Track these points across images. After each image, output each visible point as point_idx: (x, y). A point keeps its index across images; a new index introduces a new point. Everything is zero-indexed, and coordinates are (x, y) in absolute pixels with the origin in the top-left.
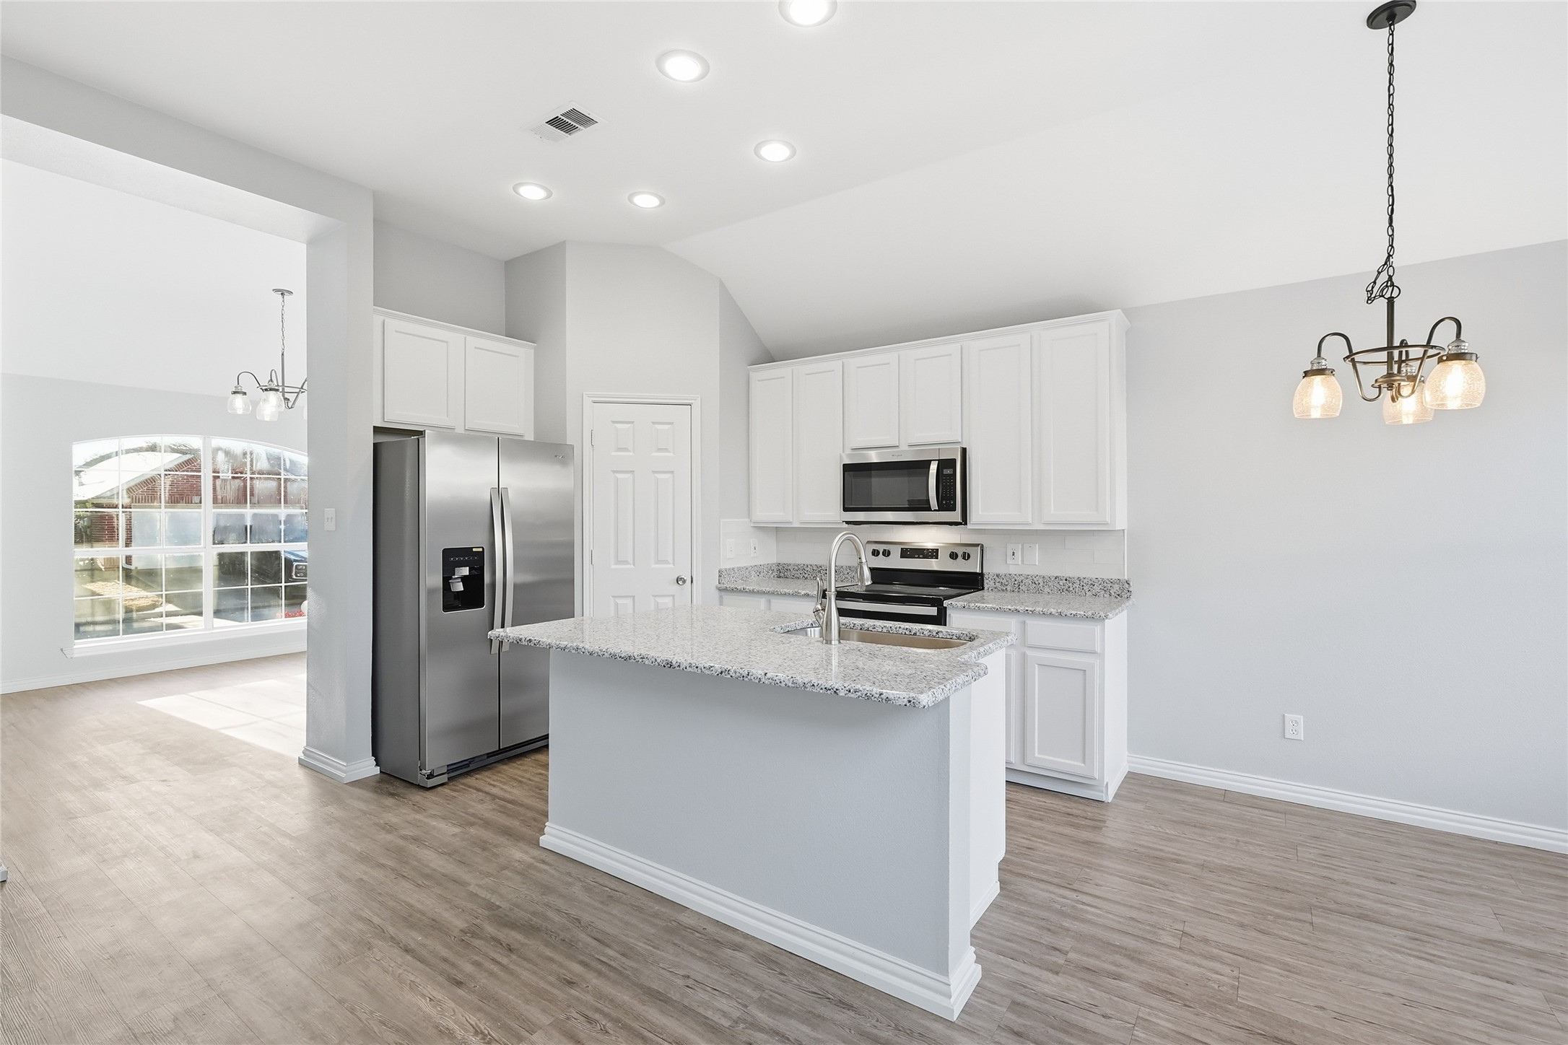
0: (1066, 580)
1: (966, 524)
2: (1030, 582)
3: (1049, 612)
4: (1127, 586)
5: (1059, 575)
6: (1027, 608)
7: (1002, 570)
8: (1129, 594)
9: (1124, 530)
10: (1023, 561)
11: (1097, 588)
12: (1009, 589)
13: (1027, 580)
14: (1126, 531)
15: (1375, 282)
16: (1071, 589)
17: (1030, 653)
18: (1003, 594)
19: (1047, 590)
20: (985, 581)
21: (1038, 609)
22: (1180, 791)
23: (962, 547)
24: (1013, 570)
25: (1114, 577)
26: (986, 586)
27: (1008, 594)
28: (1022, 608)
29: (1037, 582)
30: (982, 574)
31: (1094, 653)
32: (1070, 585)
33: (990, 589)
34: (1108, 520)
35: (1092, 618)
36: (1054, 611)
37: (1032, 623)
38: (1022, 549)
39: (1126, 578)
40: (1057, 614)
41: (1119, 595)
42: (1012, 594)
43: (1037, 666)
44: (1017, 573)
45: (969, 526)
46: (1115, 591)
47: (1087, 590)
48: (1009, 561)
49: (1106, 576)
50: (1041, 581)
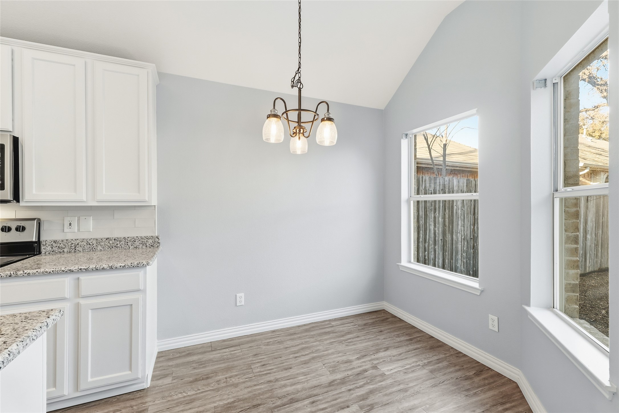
0: (115, 240)
1: (18, 201)
2: (85, 244)
3: (102, 267)
4: (157, 240)
5: (109, 237)
6: (80, 267)
7: (58, 236)
8: (158, 244)
9: (155, 206)
10: (79, 230)
11: (137, 243)
12: (65, 250)
13: (82, 243)
14: (156, 207)
15: (294, 78)
16: (119, 245)
17: (82, 302)
18: (59, 256)
19: (99, 248)
20: (42, 247)
21: (91, 267)
22: (189, 355)
23: (17, 222)
24: (70, 237)
25: (149, 234)
26: (43, 251)
27: (66, 255)
28: (76, 268)
29: (91, 244)
30: (39, 242)
31: (138, 290)
32: (118, 243)
33: (47, 253)
34: (147, 199)
35: (138, 266)
36: (105, 266)
37: (84, 278)
38: (79, 220)
39: (156, 235)
40: (108, 268)
41: (152, 246)
42: (69, 255)
43: (90, 311)
44: (74, 238)
45: (22, 204)
46: (149, 243)
47: (130, 245)
48: (66, 230)
49: (143, 235)
50: (94, 242)
